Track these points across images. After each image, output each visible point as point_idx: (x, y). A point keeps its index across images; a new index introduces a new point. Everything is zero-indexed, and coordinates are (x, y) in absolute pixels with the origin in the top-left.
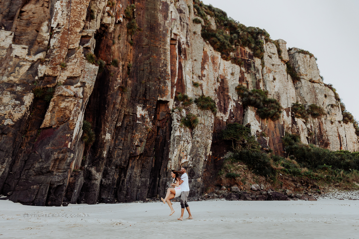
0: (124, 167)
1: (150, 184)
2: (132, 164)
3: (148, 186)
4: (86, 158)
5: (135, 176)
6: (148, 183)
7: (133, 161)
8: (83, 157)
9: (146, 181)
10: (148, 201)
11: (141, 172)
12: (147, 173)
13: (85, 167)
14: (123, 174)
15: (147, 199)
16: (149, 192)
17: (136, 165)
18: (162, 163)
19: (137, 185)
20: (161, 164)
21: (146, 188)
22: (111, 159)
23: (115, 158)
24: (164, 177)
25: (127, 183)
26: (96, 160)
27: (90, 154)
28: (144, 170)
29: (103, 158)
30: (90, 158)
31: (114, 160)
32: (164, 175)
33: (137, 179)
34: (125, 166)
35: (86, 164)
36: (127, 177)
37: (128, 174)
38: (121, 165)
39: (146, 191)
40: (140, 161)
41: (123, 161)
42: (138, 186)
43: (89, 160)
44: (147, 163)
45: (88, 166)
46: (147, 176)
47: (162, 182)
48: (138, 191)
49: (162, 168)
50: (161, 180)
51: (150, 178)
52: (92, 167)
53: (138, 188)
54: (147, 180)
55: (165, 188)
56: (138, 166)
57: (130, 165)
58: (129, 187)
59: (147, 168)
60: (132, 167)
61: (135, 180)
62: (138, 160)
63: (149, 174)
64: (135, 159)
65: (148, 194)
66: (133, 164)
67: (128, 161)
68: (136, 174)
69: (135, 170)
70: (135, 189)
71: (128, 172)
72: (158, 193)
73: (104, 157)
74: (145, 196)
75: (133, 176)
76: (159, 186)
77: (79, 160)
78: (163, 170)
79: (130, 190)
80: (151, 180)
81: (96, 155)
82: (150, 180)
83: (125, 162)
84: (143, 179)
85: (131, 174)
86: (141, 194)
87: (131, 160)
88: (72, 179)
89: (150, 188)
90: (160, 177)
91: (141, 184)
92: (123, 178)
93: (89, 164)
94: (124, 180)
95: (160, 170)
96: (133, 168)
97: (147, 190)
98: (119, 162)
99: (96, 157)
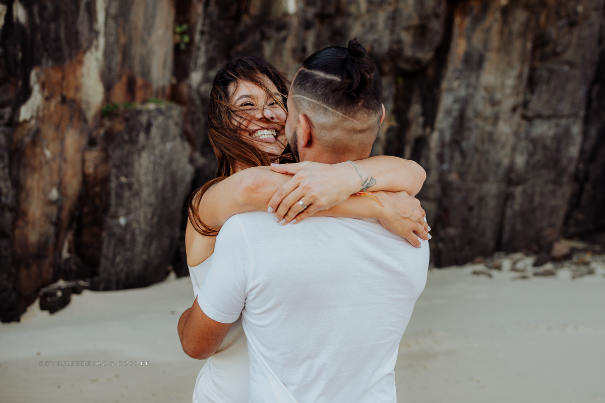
0: (418, 62)
1: (588, 155)
2: (469, 38)
3: (572, 168)
4: (190, 32)
5: (488, 111)
6: (574, 151)
7: (478, 20)
8: (175, 33)
9: (562, 138)
10: (567, 257)
11: (532, 83)
12: (570, 87)
14: (416, 109)
15: (562, 247)
16: (575, 203)
17: (495, 41)
19: (499, 165)
21: (557, 181)
22: (339, 22)
23: (357, 17)
25: (441, 158)
26: (243, 37)
28: (551, 71)
29: (282, 25)
30: (213, 31)
33: (505, 129)
34: (426, 55)
35: (195, 69)
36: (444, 122)
37: (446, 101)
39: (560, 199)
40: (520, 16)
41: (407, 28)
42: (511, 168)
43: (208, 43)
44: (572, 24)
45: (206, 80)
46: (565, 107)
48: (508, 197)
51: (587, 121)
53: (511, 179)
54: (567, 132)
56: (505, 48)
57: (459, 47)
58: (453, 177)
59: (568, 55)
60: (467, 59)
61: (491, 138)
62: (506, 11)
63: (581, 94)
64: (485, 9)
65: (568, 217)
66: (477, 38)
67: (436, 25)
68: (494, 103)
69: (489, 77)
70: (492, 188)
71: (450, 90)
73: (286, 14)
74: (551, 225)
75: (478, 114)
77: (138, 51)
79: (457, 198)
80: (593, 132)
81: (246, 11)
82: (585, 134)
83: (421, 31)
84: (543, 129)
85: (464, 103)
86: (527, 215)
87: (465, 12)
88: (93, 156)
89: (579, 179)
91: (531, 155)
92: (415, 131)
94: (421, 142)
96: (474, 63)
97: (567, 190)
99: (246, 20)
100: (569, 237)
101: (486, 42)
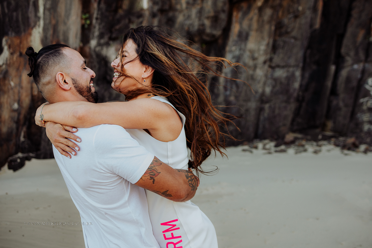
0: (213, 36)
1: (304, 88)
2: (241, 24)
3: (295, 95)
4: (90, 18)
5: (251, 63)
6: (296, 85)
7: (246, 14)
8: (82, 19)
9: (290, 78)
10: (292, 142)
11: (274, 48)
12: (295, 50)
13: (90, 48)
15: (290, 137)
16: (297, 113)
17: (255, 25)
18: (350, 9)
19: (256, 92)
20: (349, 16)
21: (287, 101)
22: (171, 14)
23: (181, 11)
24: (357, 61)
25: (225, 88)
26: (119, 21)
27: (103, 5)
28: (285, 42)
30: (102, 18)
31: (180, 18)
32: (357, 53)
33: (260, 73)
34: (218, 32)
35: (93, 38)
37: (229, 57)
38: (201, 31)
39: (289, 111)
40: (268, 12)
41: (208, 18)
42: (263, 94)
43: (100, 24)
44: (296, 17)
45: (99, 44)
46: (292, 62)
47: (348, 79)
48: (261, 110)
49: (350, 30)
50: (344, 73)
51: (303, 69)
52: (107, 44)
53: (263, 100)
54: (293, 75)
55: (357, 98)
56: (260, 29)
57: (236, 28)
58: (232, 98)
59: (294, 33)
60: (240, 35)
61: (252, 78)
62: (261, 9)
63: (301, 54)
64: (249, 8)
65: (293, 120)
66: (245, 24)
67: (223, 16)
68: (254, 59)
69: (251, 45)
70: (253, 105)
71: (231, 51)
72: (328, 116)
73: (142, 9)
74: (284, 125)
75: (245, 65)
76: (334, 92)
77: (61, 28)
78: (355, 36)
80: (307, 75)
81: (121, 7)
82: (303, 76)
83: (215, 19)
84: (280, 73)
85: (238, 58)
87: (239, 10)
89: (300, 100)
90: (339, 61)
91: (274, 87)
93: (101, 36)
94: (215, 80)
95: (341, 37)
96: (243, 37)
97: (293, 106)
98: (195, 23)
99: (121, 12)
100: (294, 131)
101: (250, 26)
